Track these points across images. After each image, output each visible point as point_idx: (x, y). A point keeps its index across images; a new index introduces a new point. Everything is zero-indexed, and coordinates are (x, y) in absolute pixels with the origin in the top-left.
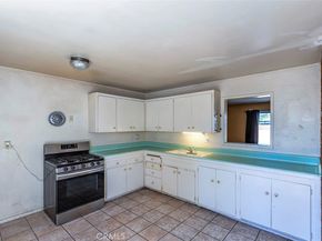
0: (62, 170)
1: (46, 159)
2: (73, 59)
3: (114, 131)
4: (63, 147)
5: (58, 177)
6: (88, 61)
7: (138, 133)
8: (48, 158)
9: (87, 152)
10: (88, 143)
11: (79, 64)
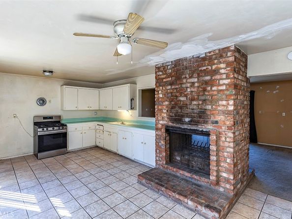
0: (41, 130)
1: (34, 125)
2: (44, 71)
3: (76, 109)
4: (45, 118)
5: (39, 134)
6: (52, 72)
7: (96, 111)
8: (36, 124)
9: (59, 122)
10: (60, 117)
11: (47, 74)
